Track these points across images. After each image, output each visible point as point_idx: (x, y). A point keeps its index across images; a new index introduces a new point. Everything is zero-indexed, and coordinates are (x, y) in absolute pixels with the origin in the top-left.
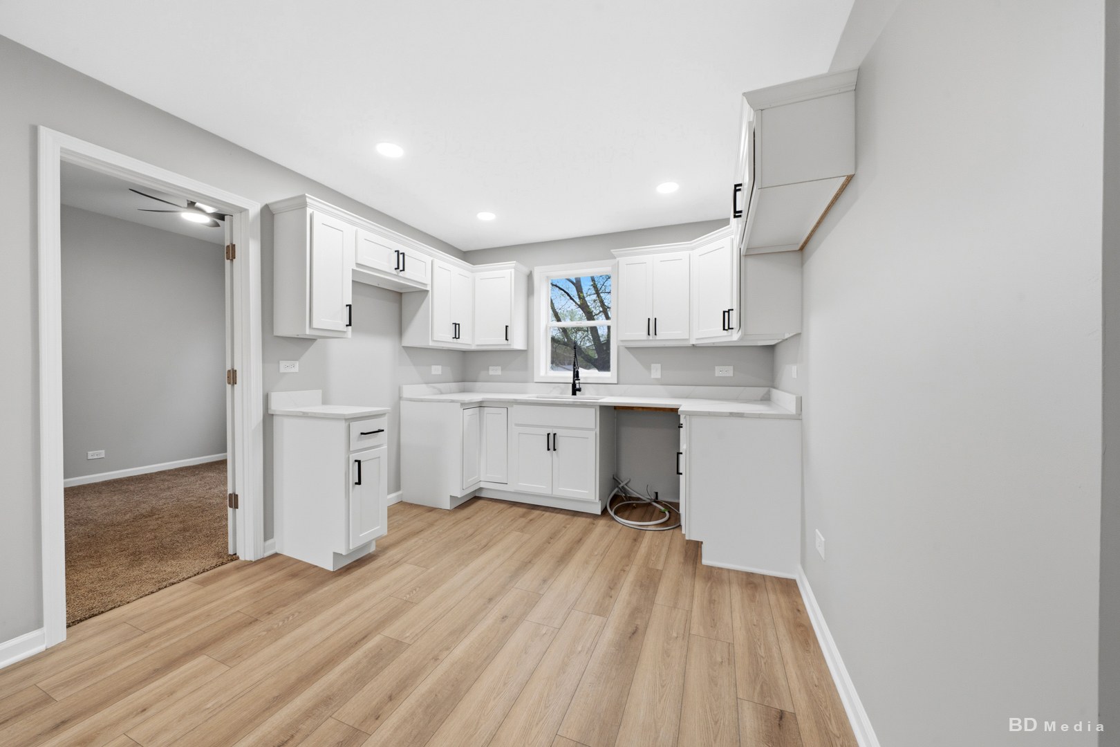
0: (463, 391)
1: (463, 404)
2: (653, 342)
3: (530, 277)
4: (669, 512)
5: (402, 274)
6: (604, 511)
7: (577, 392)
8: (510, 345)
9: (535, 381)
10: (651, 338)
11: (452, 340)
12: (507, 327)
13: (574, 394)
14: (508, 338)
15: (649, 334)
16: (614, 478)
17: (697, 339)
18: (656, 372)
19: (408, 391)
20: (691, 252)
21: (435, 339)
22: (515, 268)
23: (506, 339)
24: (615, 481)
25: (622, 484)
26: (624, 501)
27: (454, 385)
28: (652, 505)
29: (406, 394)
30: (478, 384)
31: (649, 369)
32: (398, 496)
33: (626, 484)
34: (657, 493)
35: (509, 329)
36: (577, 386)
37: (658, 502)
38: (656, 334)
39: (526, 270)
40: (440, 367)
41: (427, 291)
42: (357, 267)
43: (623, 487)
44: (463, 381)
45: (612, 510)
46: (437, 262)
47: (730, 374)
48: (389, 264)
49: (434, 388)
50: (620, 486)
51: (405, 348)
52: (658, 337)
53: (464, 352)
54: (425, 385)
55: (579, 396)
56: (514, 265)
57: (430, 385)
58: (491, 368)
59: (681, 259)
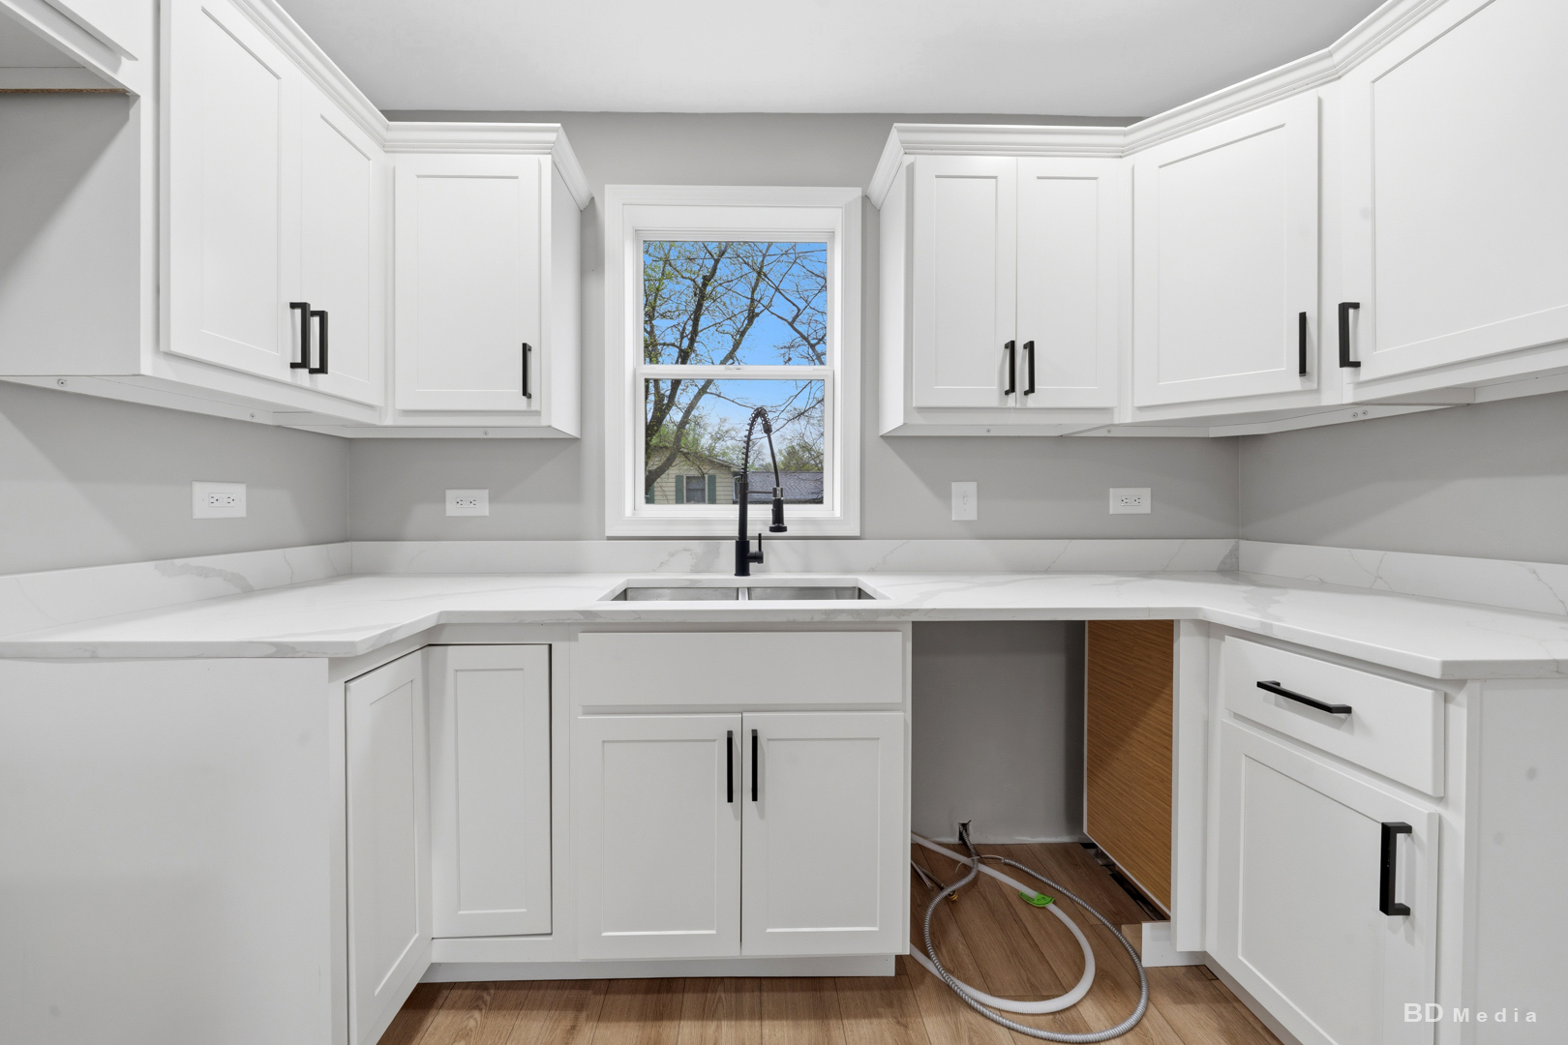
0: (348, 571)
7: (753, 566)
8: (538, 413)
9: (609, 533)
10: (1011, 402)
12: (526, 349)
13: (742, 569)
14: (533, 388)
15: (1009, 389)
18: (965, 501)
22: (552, 150)
23: (525, 392)
27: (307, 557)
30: (407, 549)
31: (945, 496)
35: (533, 357)
36: (753, 547)
38: (1031, 390)
39: (580, 185)
40: (239, 491)
44: (345, 539)
47: (1145, 507)
52: (1031, 402)
53: (350, 441)
54: (152, 564)
55: (757, 575)
56: (552, 137)
57: (179, 562)
58: (451, 494)
59: (1096, 179)
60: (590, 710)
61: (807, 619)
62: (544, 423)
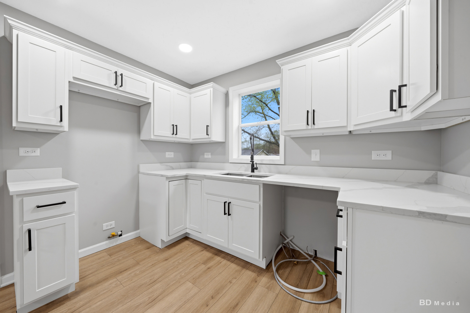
0: (191, 167)
1: (167, 178)
2: (312, 131)
3: (227, 95)
4: (326, 276)
5: (121, 89)
6: (269, 266)
7: (255, 170)
8: (210, 138)
9: (230, 162)
10: (310, 127)
11: (171, 136)
12: (207, 126)
13: (253, 171)
15: (308, 124)
16: (281, 234)
17: (355, 125)
18: (315, 156)
19: (143, 168)
20: (349, 48)
21: (155, 135)
22: (213, 87)
23: (207, 134)
24: (283, 236)
25: (288, 240)
26: (287, 259)
27: (183, 164)
28: (311, 262)
29: (141, 170)
30: (198, 164)
31: (310, 153)
32: (136, 234)
33: (291, 241)
34: (316, 251)
35: (209, 128)
36: (255, 166)
37: (316, 261)
38: (314, 124)
39: (223, 90)
40: (172, 153)
41: (150, 103)
42: (74, 80)
43: (288, 243)
44: (191, 162)
45: (275, 266)
46: (156, 83)
48: (108, 81)
49: (167, 166)
50: (285, 242)
51: (141, 140)
52: (316, 127)
53: (192, 144)
54: (159, 164)
55: (256, 173)
56: (212, 85)
57: (163, 164)
58: (205, 153)
59: (339, 56)
60: (207, 193)
61: (239, 180)
62: (211, 140)
